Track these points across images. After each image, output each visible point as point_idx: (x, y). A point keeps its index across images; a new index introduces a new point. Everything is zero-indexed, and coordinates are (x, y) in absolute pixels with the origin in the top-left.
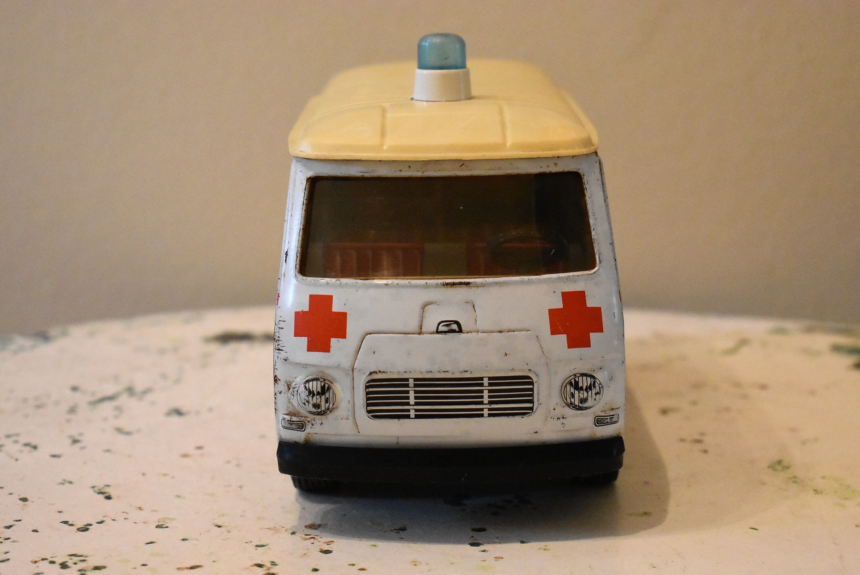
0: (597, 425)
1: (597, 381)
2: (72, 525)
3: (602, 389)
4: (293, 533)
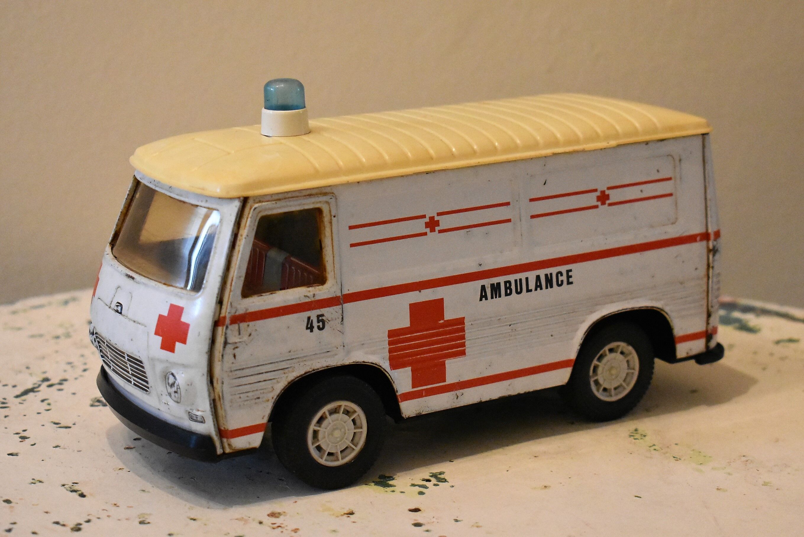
0: (191, 419)
1: (176, 382)
2: (64, 525)
3: (179, 390)
4: (261, 523)
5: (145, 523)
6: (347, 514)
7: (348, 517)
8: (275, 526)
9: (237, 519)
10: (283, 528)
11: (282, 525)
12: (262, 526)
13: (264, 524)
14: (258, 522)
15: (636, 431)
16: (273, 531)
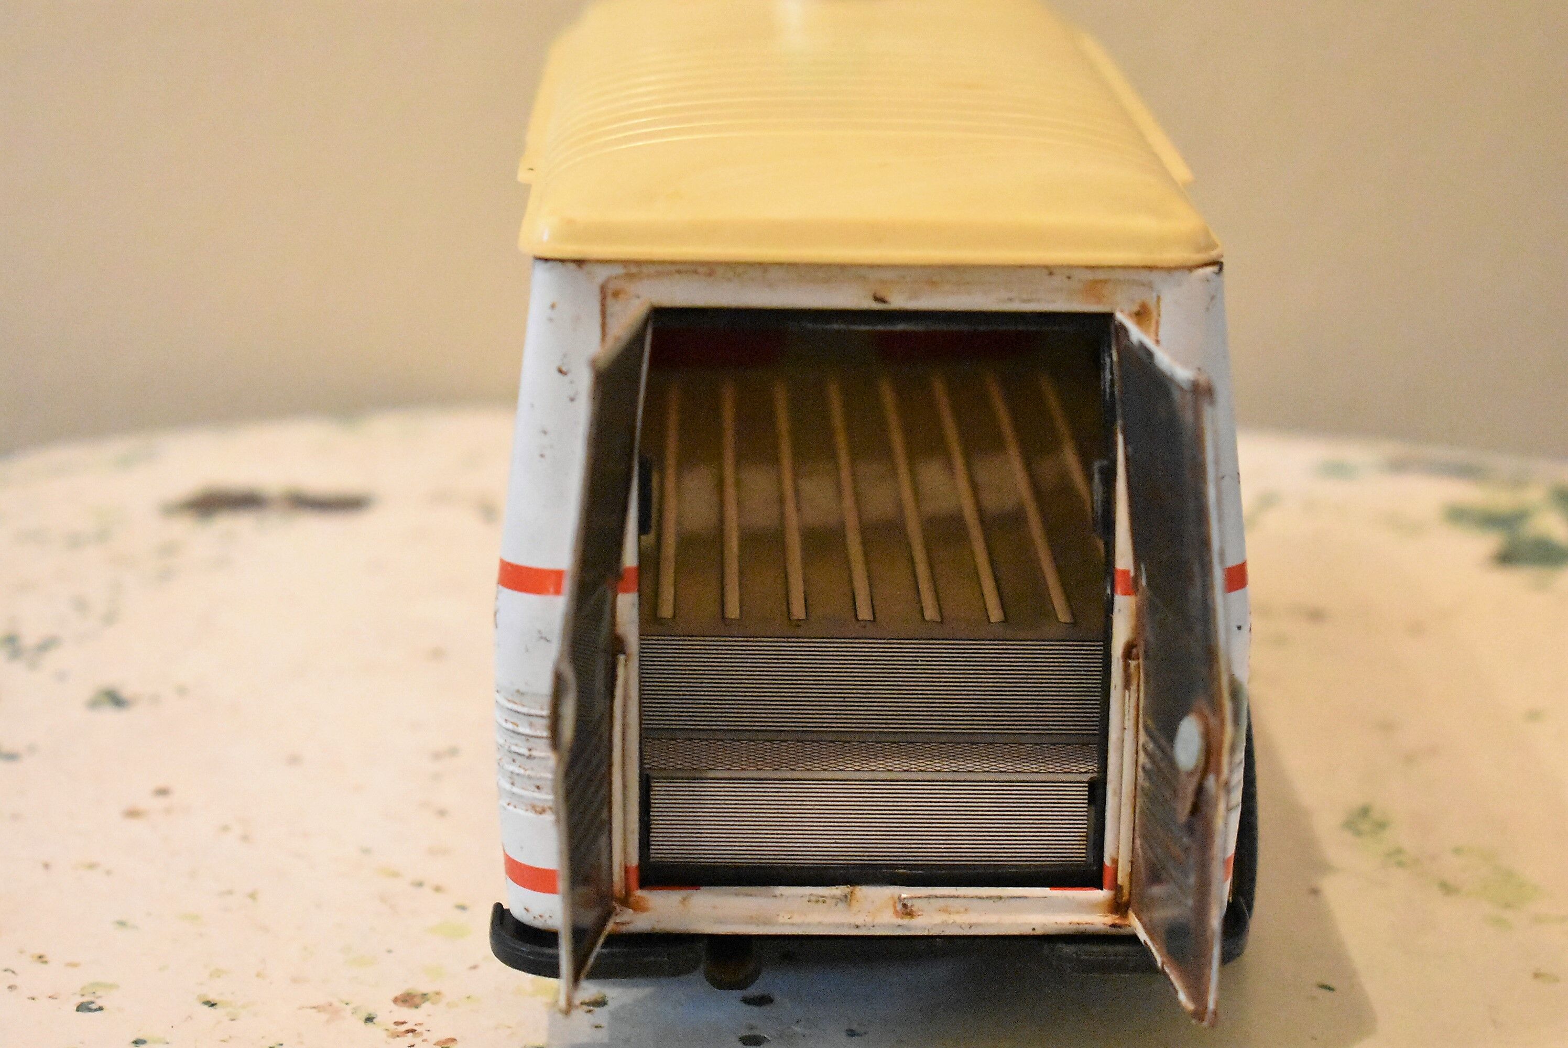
4: (369, 1019)
5: (90, 1010)
6: (588, 1004)
7: (590, 1011)
8: (403, 1028)
9: (314, 1008)
10: (421, 1034)
11: (418, 1029)
12: (370, 1024)
13: (374, 1020)
14: (365, 1016)
15: (1365, 812)
16: (391, 1040)
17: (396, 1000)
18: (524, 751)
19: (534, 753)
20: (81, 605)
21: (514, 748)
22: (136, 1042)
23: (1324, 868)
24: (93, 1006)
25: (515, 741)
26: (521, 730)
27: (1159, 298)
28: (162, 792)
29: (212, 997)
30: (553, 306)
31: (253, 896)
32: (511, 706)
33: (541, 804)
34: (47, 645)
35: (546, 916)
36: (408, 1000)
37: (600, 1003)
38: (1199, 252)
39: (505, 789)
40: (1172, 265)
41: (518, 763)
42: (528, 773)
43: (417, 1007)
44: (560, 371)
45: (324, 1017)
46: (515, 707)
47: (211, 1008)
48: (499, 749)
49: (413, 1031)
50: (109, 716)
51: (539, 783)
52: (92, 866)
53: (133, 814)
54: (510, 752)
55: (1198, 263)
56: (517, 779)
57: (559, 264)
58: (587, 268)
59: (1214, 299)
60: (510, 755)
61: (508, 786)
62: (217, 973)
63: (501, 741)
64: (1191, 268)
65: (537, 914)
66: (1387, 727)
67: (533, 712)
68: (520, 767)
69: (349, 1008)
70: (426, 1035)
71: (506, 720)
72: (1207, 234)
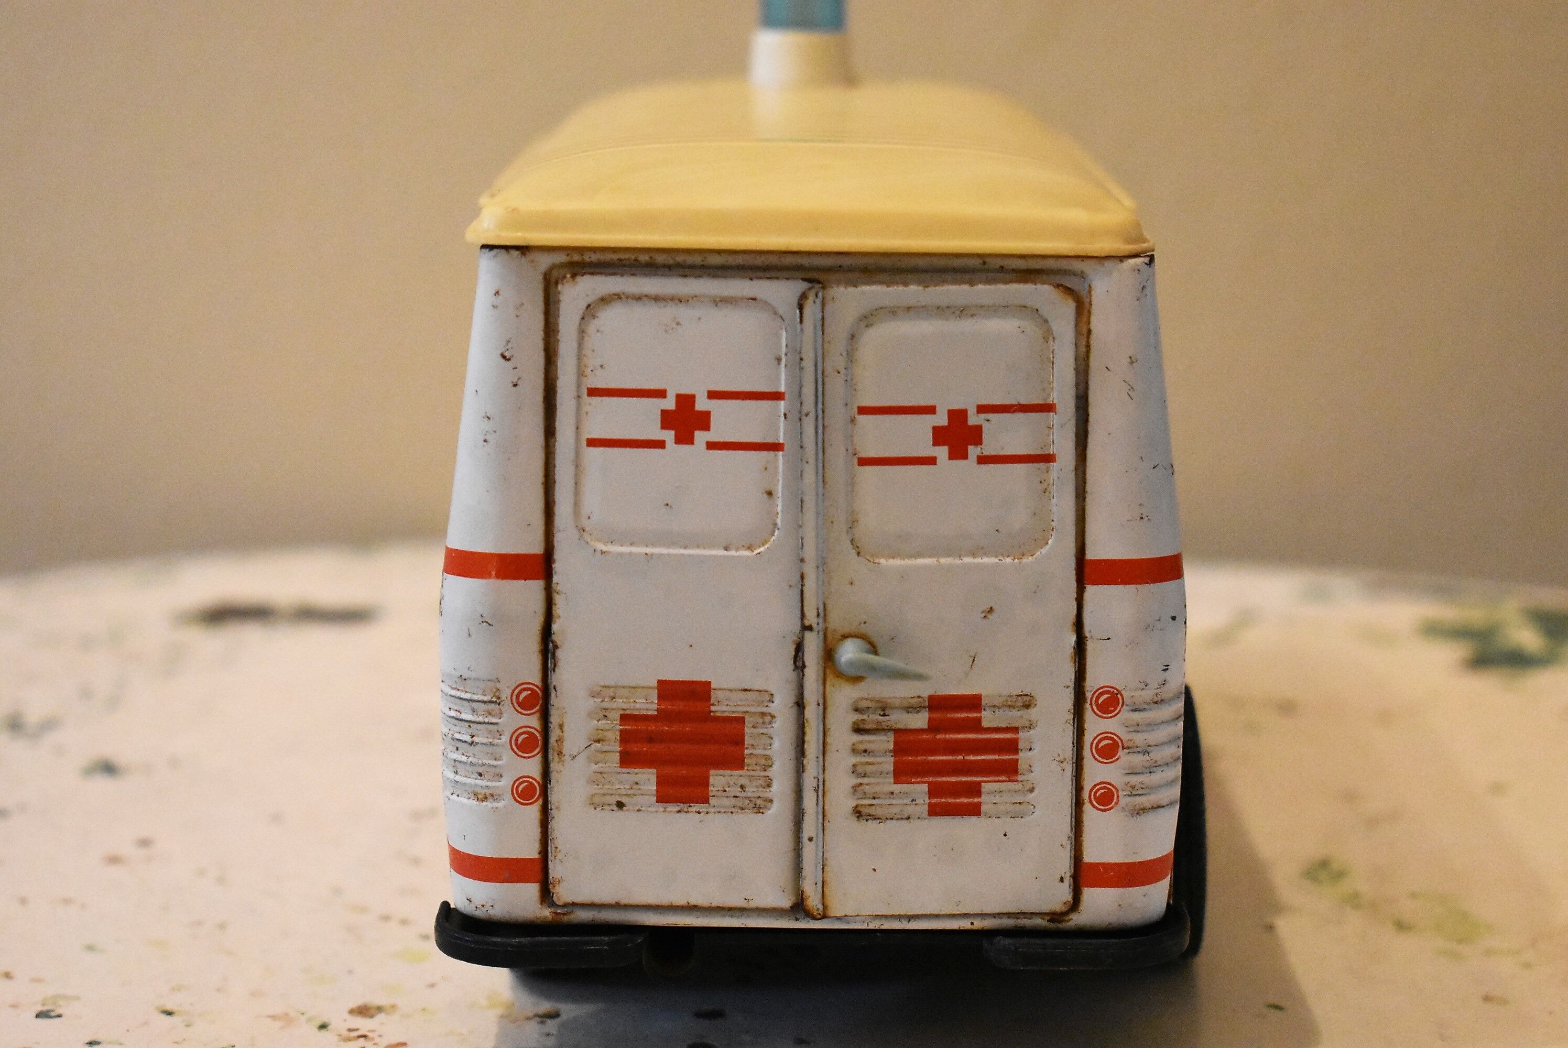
4: (323, 1027)
5: (51, 1017)
7: (542, 1022)
8: (355, 1034)
9: (270, 1017)
10: (373, 1039)
11: (370, 1035)
12: (323, 1031)
13: (329, 1027)
14: (319, 1023)
15: (1324, 864)
16: (342, 1043)
17: (352, 1012)
18: (467, 738)
19: (476, 739)
20: (86, 694)
21: (457, 736)
22: (91, 1043)
23: (1278, 908)
24: (53, 1014)
25: (457, 729)
26: (464, 716)
27: (1090, 286)
28: (145, 843)
29: (169, 1007)
30: (497, 293)
31: (222, 926)
32: (454, 693)
33: (483, 791)
34: (49, 725)
35: (488, 907)
36: (363, 1011)
37: (554, 1015)
38: (1129, 243)
39: (448, 779)
40: (1103, 255)
41: (461, 751)
42: (471, 759)
43: (372, 1017)
44: (504, 357)
45: (277, 1024)
46: (458, 694)
47: (169, 1017)
48: (443, 739)
49: (365, 1036)
50: (102, 785)
51: (481, 770)
52: (67, 901)
53: (114, 860)
54: (453, 739)
55: (1126, 254)
56: (460, 768)
57: (503, 251)
58: (532, 256)
59: (1145, 289)
60: (453, 743)
61: (451, 776)
62: (178, 988)
63: (446, 730)
64: (1122, 258)
65: (479, 904)
66: (1350, 797)
67: (475, 697)
68: (463, 754)
69: (303, 1018)
70: (378, 1040)
71: (450, 708)
72: (1138, 226)
